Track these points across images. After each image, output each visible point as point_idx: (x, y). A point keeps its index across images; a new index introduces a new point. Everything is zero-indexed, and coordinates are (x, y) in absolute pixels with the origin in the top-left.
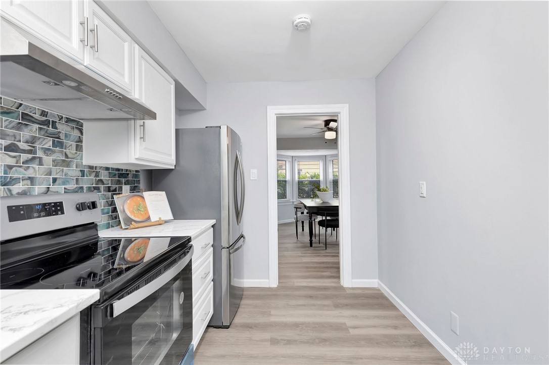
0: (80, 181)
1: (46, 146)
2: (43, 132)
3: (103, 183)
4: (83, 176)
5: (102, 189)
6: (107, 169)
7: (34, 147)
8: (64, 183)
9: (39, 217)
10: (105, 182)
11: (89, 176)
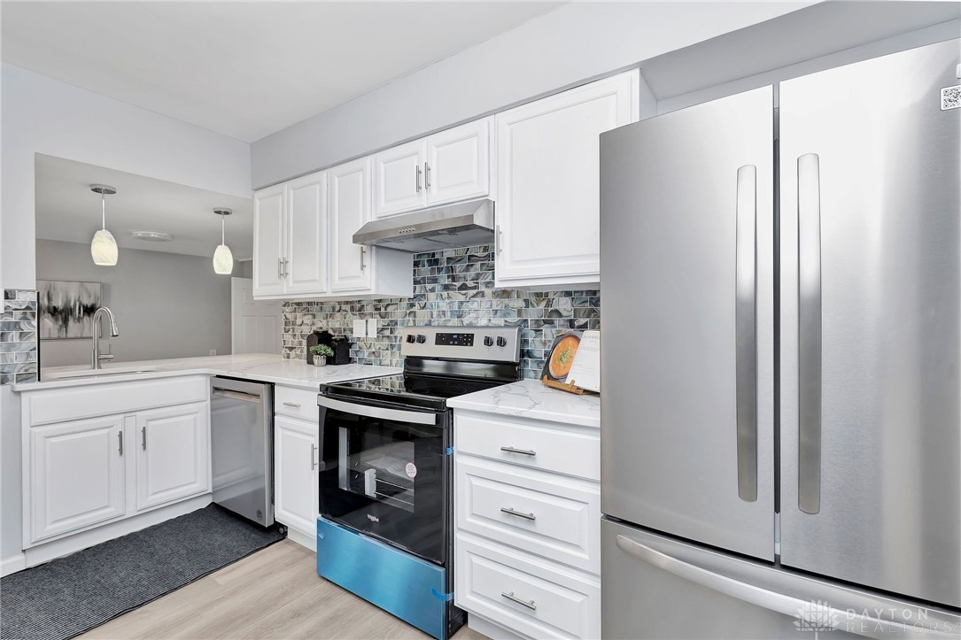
0: (523, 312)
1: (488, 280)
2: (484, 268)
3: (560, 315)
4: (527, 306)
5: (557, 323)
6: (568, 294)
7: (478, 283)
8: (505, 316)
9: (453, 344)
10: (564, 313)
11: (535, 305)
